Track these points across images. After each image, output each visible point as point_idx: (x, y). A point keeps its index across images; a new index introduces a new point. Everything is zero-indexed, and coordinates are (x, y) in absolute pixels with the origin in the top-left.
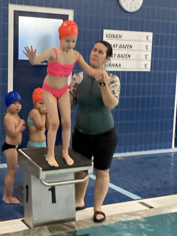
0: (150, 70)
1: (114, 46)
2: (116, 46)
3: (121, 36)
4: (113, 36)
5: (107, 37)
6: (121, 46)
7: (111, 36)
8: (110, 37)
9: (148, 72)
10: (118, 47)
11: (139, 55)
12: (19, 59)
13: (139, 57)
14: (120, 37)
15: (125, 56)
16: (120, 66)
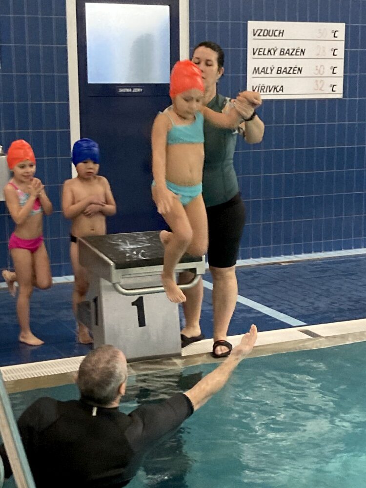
0: (342, 95)
1: (269, 51)
2: (272, 52)
3: (282, 32)
4: (266, 32)
5: (254, 35)
6: (282, 52)
7: (263, 32)
8: (261, 34)
9: (339, 99)
10: (278, 53)
11: (319, 68)
12: (89, 82)
13: (319, 71)
14: (281, 34)
15: (292, 70)
16: (282, 90)
